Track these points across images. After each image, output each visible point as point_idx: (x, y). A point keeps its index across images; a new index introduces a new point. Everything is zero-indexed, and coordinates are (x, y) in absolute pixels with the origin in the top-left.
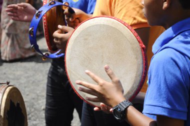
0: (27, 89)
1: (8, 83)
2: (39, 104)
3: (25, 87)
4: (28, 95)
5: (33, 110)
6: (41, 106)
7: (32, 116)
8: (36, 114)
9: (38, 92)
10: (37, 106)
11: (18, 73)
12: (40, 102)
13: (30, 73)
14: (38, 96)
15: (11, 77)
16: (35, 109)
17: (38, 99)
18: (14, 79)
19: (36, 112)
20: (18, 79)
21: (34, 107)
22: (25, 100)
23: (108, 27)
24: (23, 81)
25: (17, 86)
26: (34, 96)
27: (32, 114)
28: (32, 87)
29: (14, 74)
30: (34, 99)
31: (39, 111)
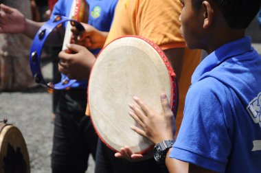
0: (29, 129)
1: (5, 121)
2: (44, 148)
3: (27, 126)
4: (30, 136)
5: (36, 155)
6: (47, 151)
7: (36, 163)
8: (40, 161)
9: (44, 132)
10: (42, 151)
11: (18, 108)
12: (46, 145)
13: (34, 108)
14: (44, 137)
15: (9, 112)
16: (40, 155)
17: (43, 142)
18: (12, 116)
19: (41, 158)
20: (18, 115)
21: (39, 151)
22: (27, 142)
23: (134, 49)
24: (24, 118)
25: (17, 125)
26: (38, 137)
27: (36, 161)
28: (36, 126)
29: (13, 110)
30: (38, 141)
31: (45, 157)
